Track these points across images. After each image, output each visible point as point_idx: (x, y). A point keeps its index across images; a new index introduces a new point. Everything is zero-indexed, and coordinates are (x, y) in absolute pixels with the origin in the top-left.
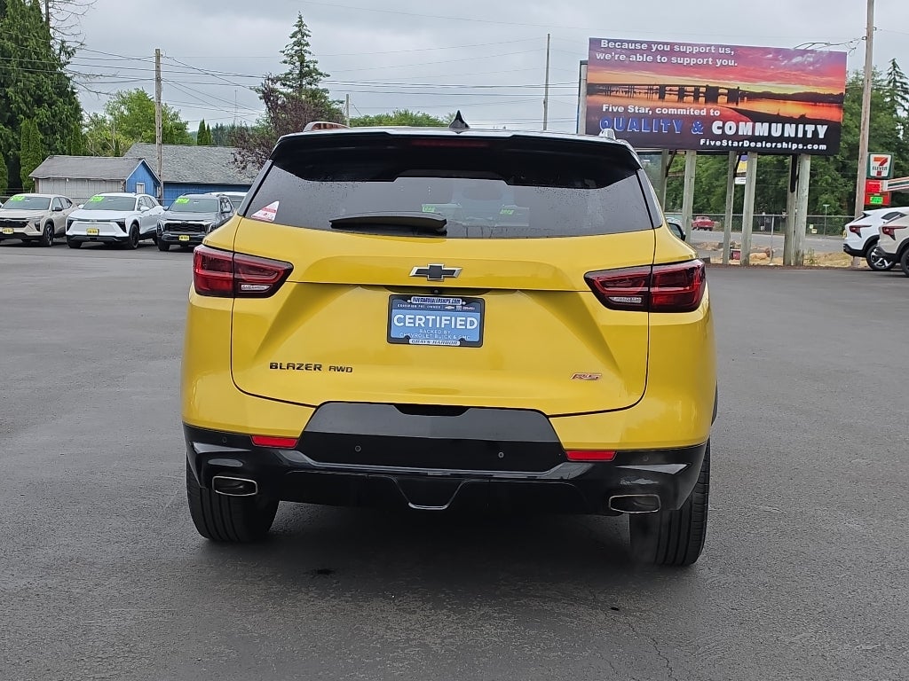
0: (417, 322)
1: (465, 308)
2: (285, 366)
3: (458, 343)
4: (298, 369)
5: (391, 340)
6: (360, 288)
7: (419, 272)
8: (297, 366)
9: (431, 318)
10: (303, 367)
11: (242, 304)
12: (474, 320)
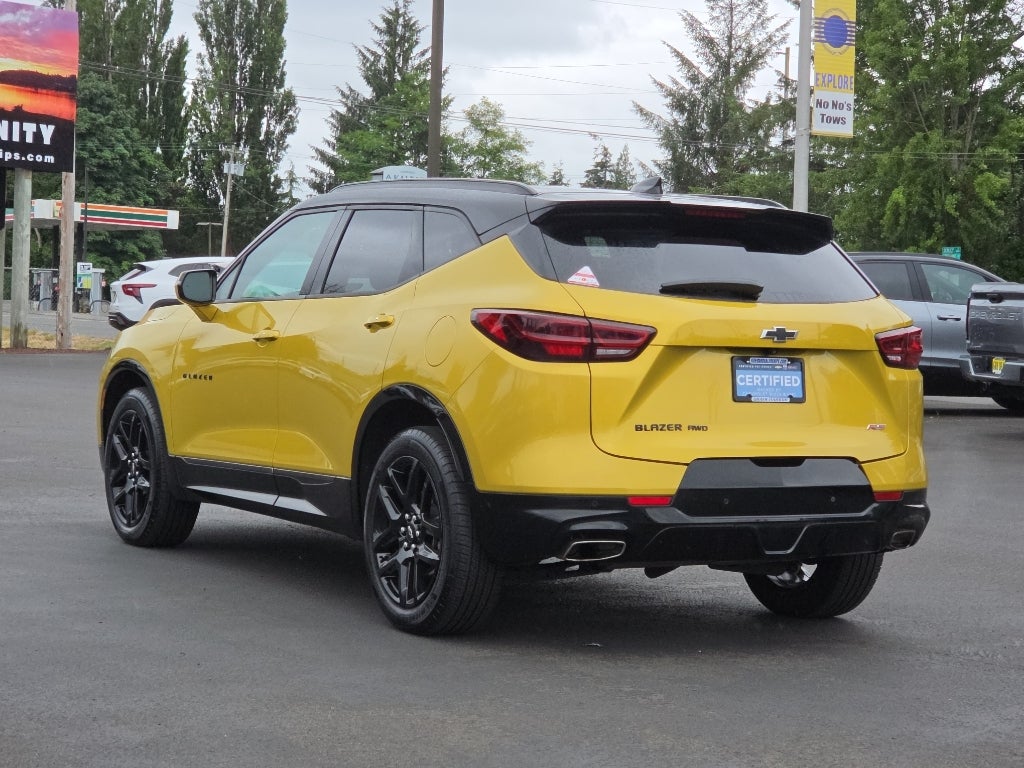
0: (755, 381)
1: (790, 367)
2: (649, 428)
3: (788, 400)
4: (661, 430)
5: (736, 399)
6: (704, 350)
7: (769, 334)
8: (660, 427)
9: (765, 377)
10: (666, 428)
11: (599, 369)
12: (796, 378)
